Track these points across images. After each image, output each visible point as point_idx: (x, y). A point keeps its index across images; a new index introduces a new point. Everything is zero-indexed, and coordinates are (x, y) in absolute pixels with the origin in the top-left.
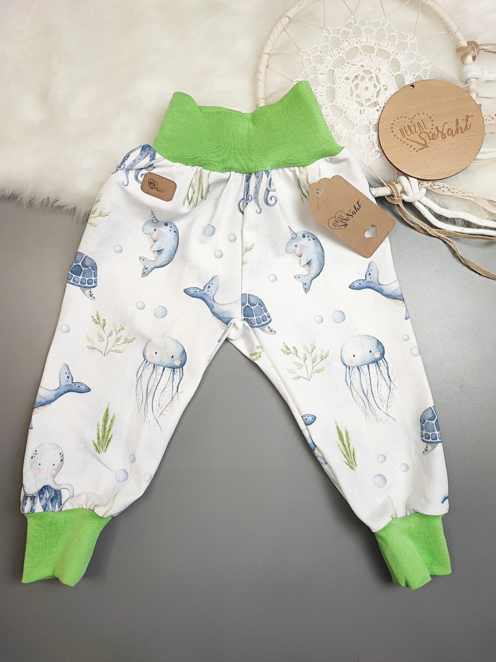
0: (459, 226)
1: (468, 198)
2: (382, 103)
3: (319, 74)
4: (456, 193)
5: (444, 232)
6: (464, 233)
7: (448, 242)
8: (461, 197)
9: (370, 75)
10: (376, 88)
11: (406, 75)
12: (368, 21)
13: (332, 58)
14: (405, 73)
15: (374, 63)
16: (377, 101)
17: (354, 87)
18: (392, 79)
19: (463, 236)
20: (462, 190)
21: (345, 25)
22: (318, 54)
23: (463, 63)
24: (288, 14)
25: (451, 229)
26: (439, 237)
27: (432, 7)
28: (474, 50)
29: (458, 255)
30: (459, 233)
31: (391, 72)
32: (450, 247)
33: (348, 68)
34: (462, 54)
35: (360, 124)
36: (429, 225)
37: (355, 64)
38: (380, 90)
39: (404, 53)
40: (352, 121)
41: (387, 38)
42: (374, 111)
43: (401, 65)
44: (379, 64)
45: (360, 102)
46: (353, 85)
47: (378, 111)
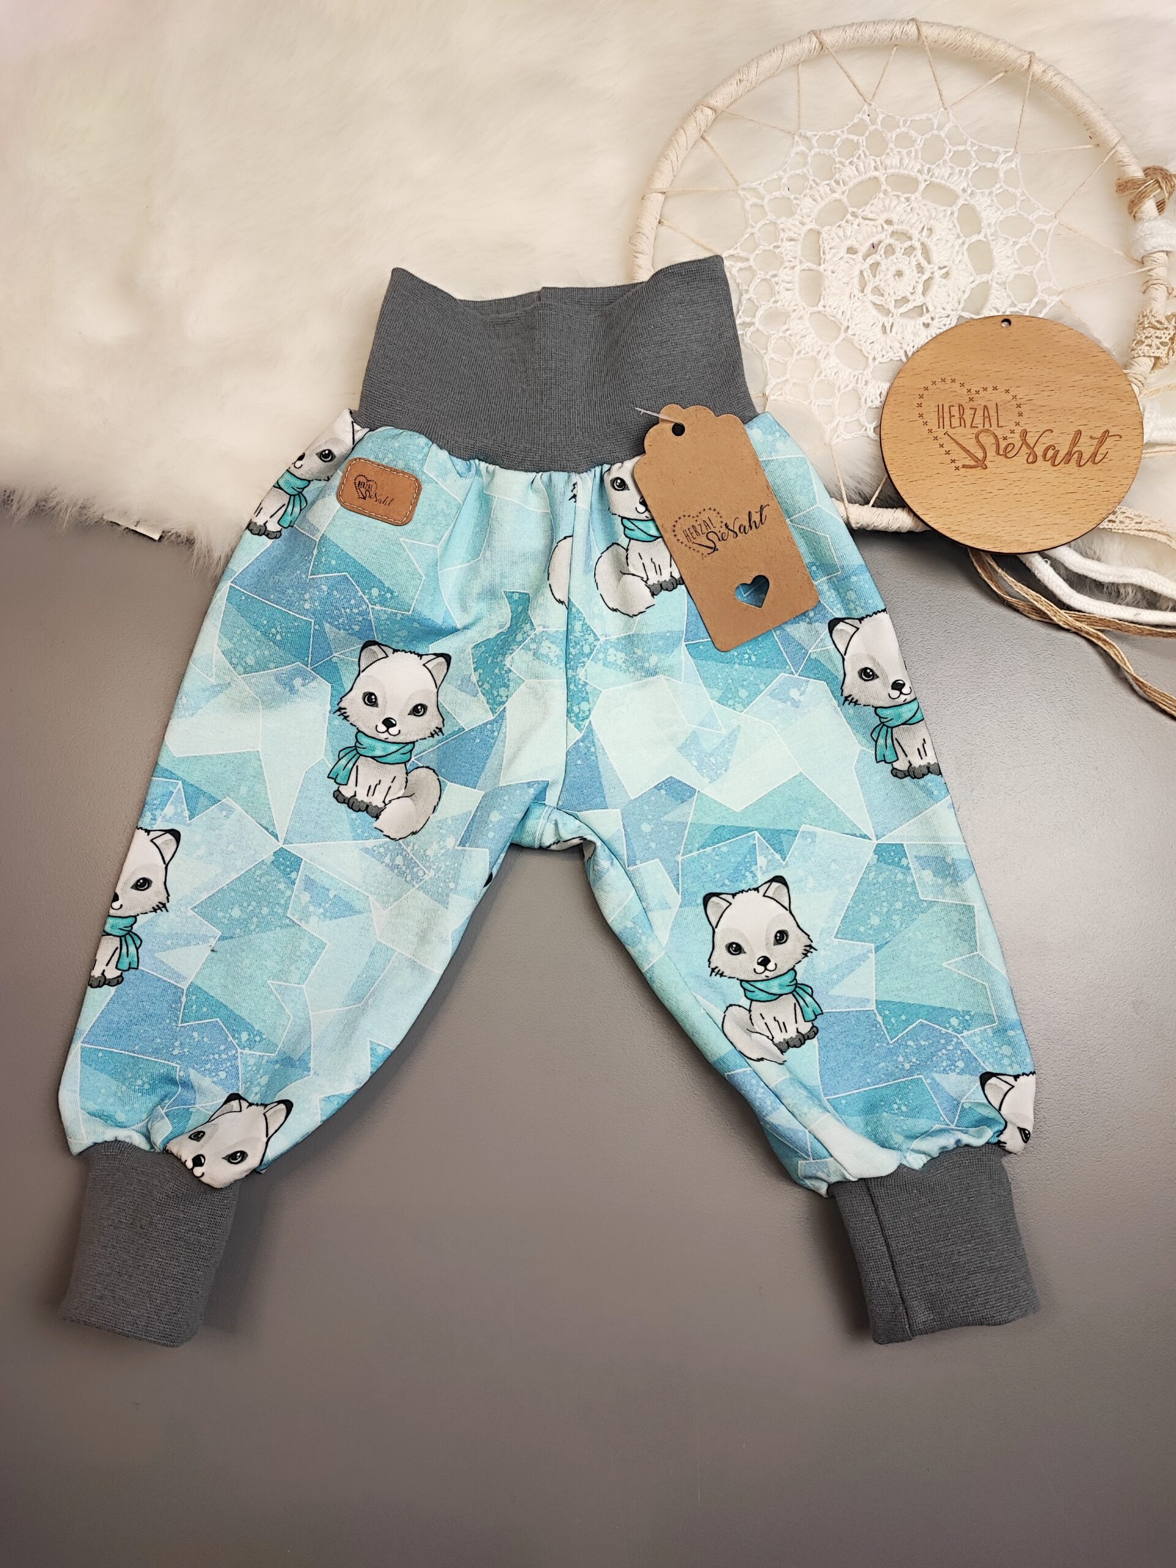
0: (1127, 605)
1: (1150, 535)
2: (936, 308)
3: (785, 240)
4: (1121, 522)
5: (1092, 620)
6: (1140, 622)
7: (1100, 643)
8: (1132, 532)
9: (908, 243)
10: (923, 273)
11: (994, 243)
12: (904, 118)
13: (815, 203)
14: (992, 238)
15: (916, 215)
16: (925, 304)
17: (869, 271)
18: (961, 252)
19: (1139, 631)
20: (1135, 515)
21: (847, 127)
22: (783, 192)
23: (1134, 217)
24: (713, 102)
25: (1107, 612)
26: (1078, 630)
27: (1058, 88)
28: (1160, 187)
29: (1127, 674)
30: (1127, 621)
31: (958, 237)
32: (1105, 656)
33: (855, 226)
34: (1132, 197)
35: (883, 356)
36: (1051, 601)
37: (871, 216)
38: (930, 278)
39: (991, 193)
40: (863, 350)
41: (950, 156)
42: (918, 327)
43: (984, 220)
44: (930, 218)
45: (882, 305)
46: (866, 265)
47: (927, 326)
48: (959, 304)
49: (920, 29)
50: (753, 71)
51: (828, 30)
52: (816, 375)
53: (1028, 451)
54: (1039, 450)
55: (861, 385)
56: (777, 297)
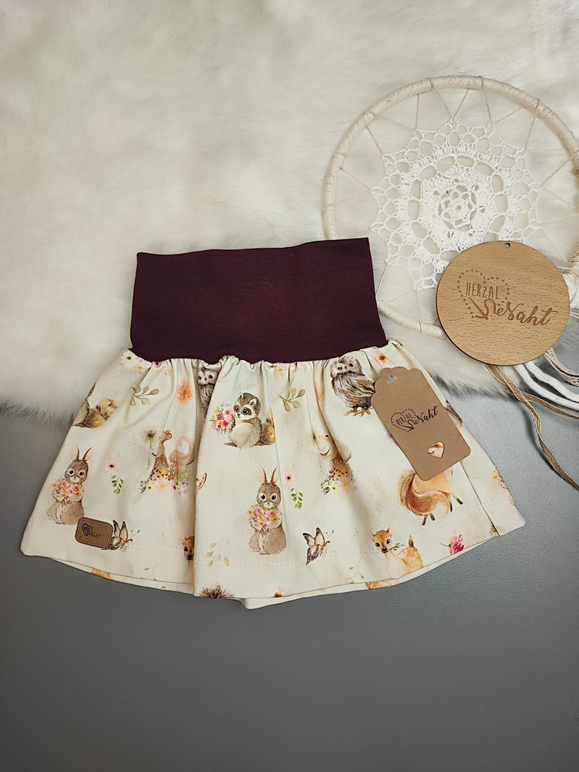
2: (476, 226)
3: (403, 184)
9: (465, 193)
10: (471, 209)
11: (509, 196)
12: (470, 127)
13: (420, 167)
14: (508, 193)
15: (471, 178)
16: (471, 224)
17: (444, 205)
18: (491, 199)
24: (373, 110)
31: (491, 192)
33: (440, 180)
35: (447, 248)
37: (447, 177)
38: (475, 212)
39: (510, 170)
40: (437, 244)
41: (491, 149)
42: (466, 235)
43: (505, 184)
44: (478, 181)
45: (449, 222)
46: (442, 202)
47: (471, 235)
48: (488, 226)
49: (483, 82)
50: (396, 96)
51: (436, 78)
52: (412, 254)
53: (510, 313)
54: (515, 314)
55: (435, 261)
56: (396, 213)
